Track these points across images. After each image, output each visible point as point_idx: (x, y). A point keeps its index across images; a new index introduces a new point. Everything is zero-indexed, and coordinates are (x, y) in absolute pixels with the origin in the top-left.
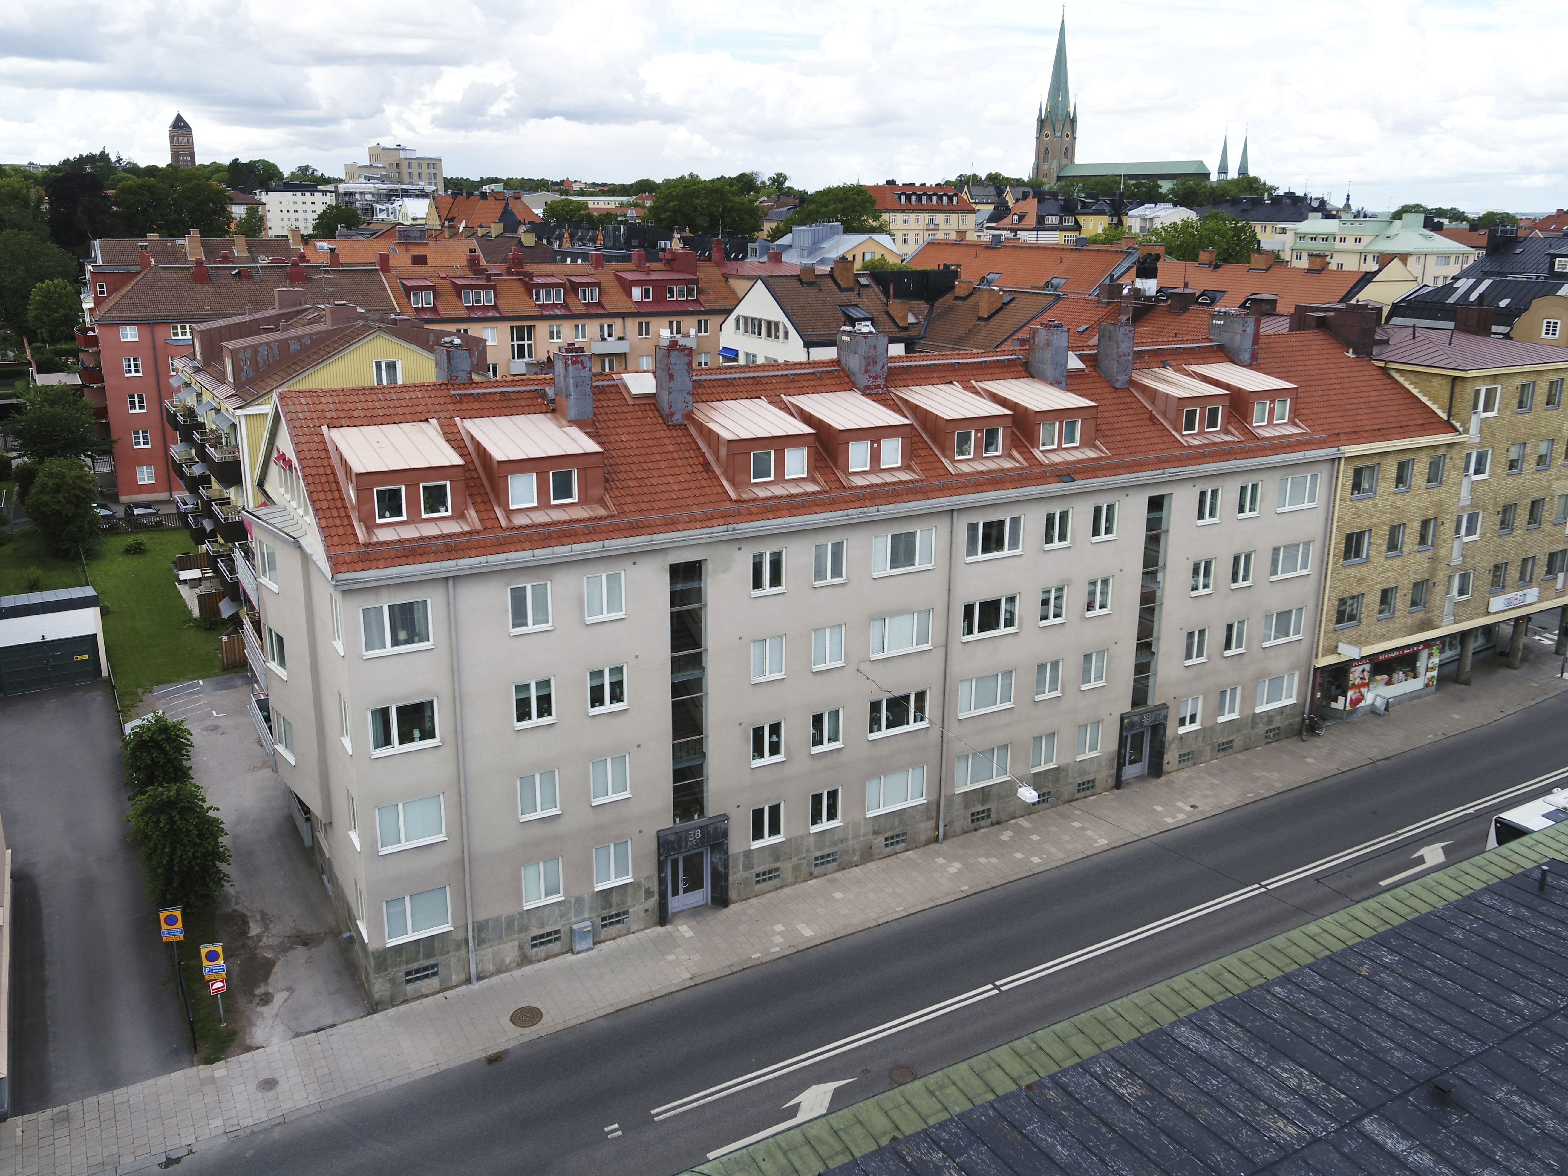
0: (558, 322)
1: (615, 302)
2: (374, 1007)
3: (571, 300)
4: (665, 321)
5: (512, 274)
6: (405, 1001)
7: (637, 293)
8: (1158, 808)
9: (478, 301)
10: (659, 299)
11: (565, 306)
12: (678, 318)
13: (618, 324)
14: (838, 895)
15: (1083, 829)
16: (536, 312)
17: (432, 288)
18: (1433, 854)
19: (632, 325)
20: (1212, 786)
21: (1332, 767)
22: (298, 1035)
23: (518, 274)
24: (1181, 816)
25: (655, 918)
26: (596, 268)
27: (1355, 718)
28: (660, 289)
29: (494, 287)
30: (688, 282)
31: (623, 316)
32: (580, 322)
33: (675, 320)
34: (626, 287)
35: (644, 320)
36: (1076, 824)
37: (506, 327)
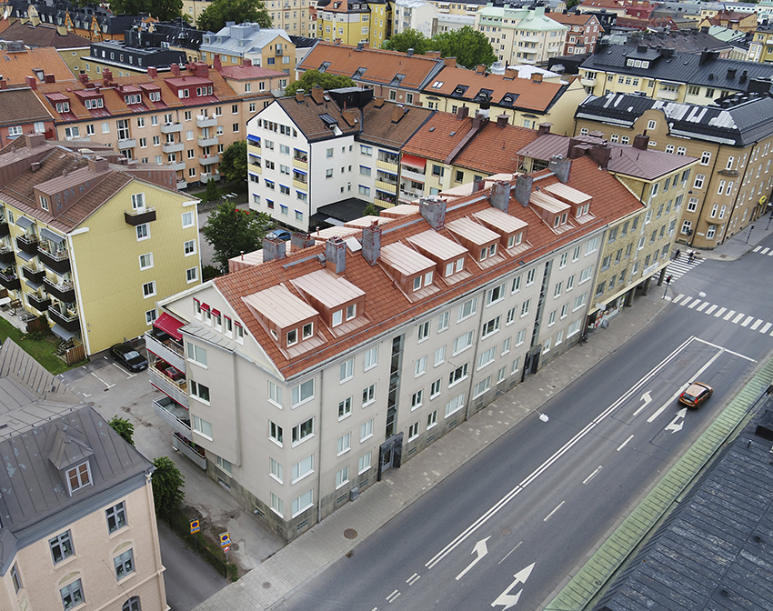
0: (142, 116)
1: (171, 101)
2: (286, 542)
3: (146, 101)
4: (199, 110)
5: (107, 86)
6: (297, 537)
7: (181, 94)
8: (541, 390)
9: (94, 106)
10: (193, 96)
11: (144, 105)
12: (206, 108)
13: (174, 113)
14: (440, 454)
15: (518, 405)
16: (129, 110)
17: (68, 100)
18: (647, 397)
19: (182, 113)
20: (557, 375)
21: (597, 359)
22: (262, 561)
23: (111, 85)
24: (551, 392)
25: (376, 479)
26: (153, 77)
27: (596, 331)
28: (192, 91)
29: (102, 97)
30: (207, 85)
31: (177, 109)
32: (154, 115)
33: (204, 108)
34: (175, 90)
35: (187, 110)
36: (514, 403)
37: (114, 122)
